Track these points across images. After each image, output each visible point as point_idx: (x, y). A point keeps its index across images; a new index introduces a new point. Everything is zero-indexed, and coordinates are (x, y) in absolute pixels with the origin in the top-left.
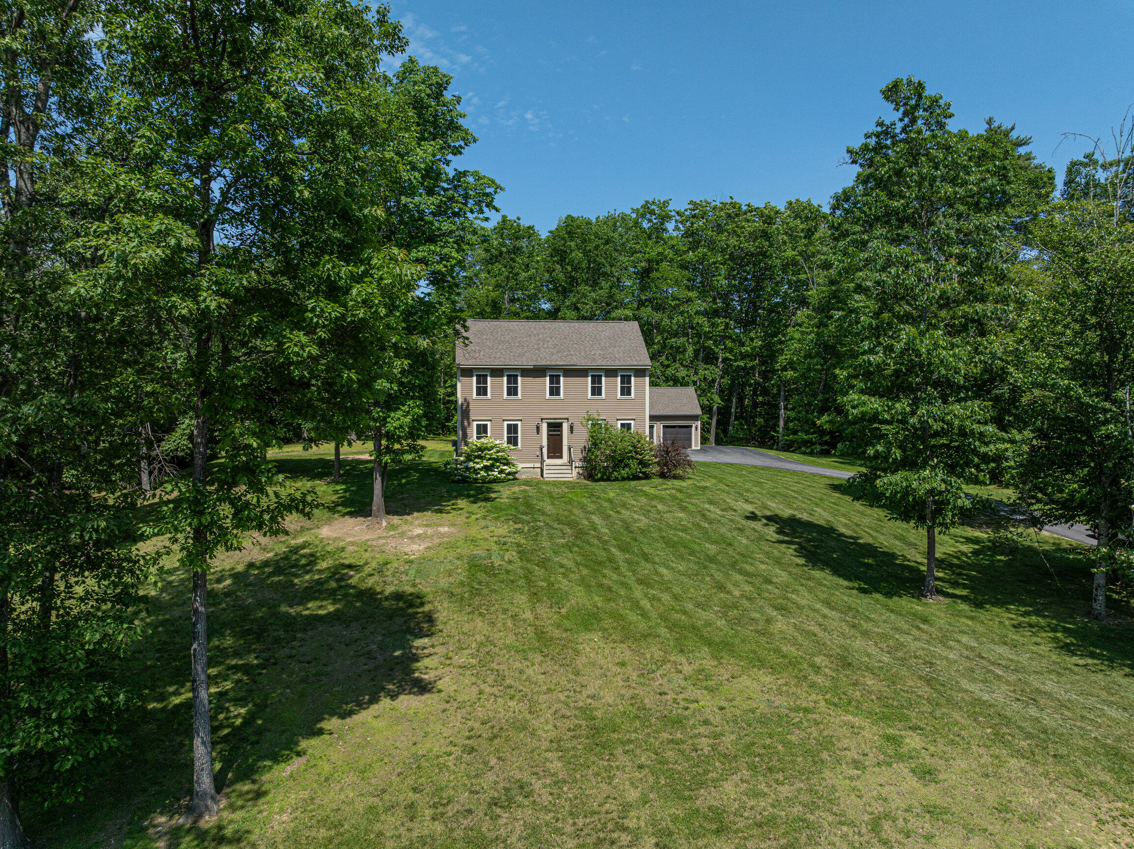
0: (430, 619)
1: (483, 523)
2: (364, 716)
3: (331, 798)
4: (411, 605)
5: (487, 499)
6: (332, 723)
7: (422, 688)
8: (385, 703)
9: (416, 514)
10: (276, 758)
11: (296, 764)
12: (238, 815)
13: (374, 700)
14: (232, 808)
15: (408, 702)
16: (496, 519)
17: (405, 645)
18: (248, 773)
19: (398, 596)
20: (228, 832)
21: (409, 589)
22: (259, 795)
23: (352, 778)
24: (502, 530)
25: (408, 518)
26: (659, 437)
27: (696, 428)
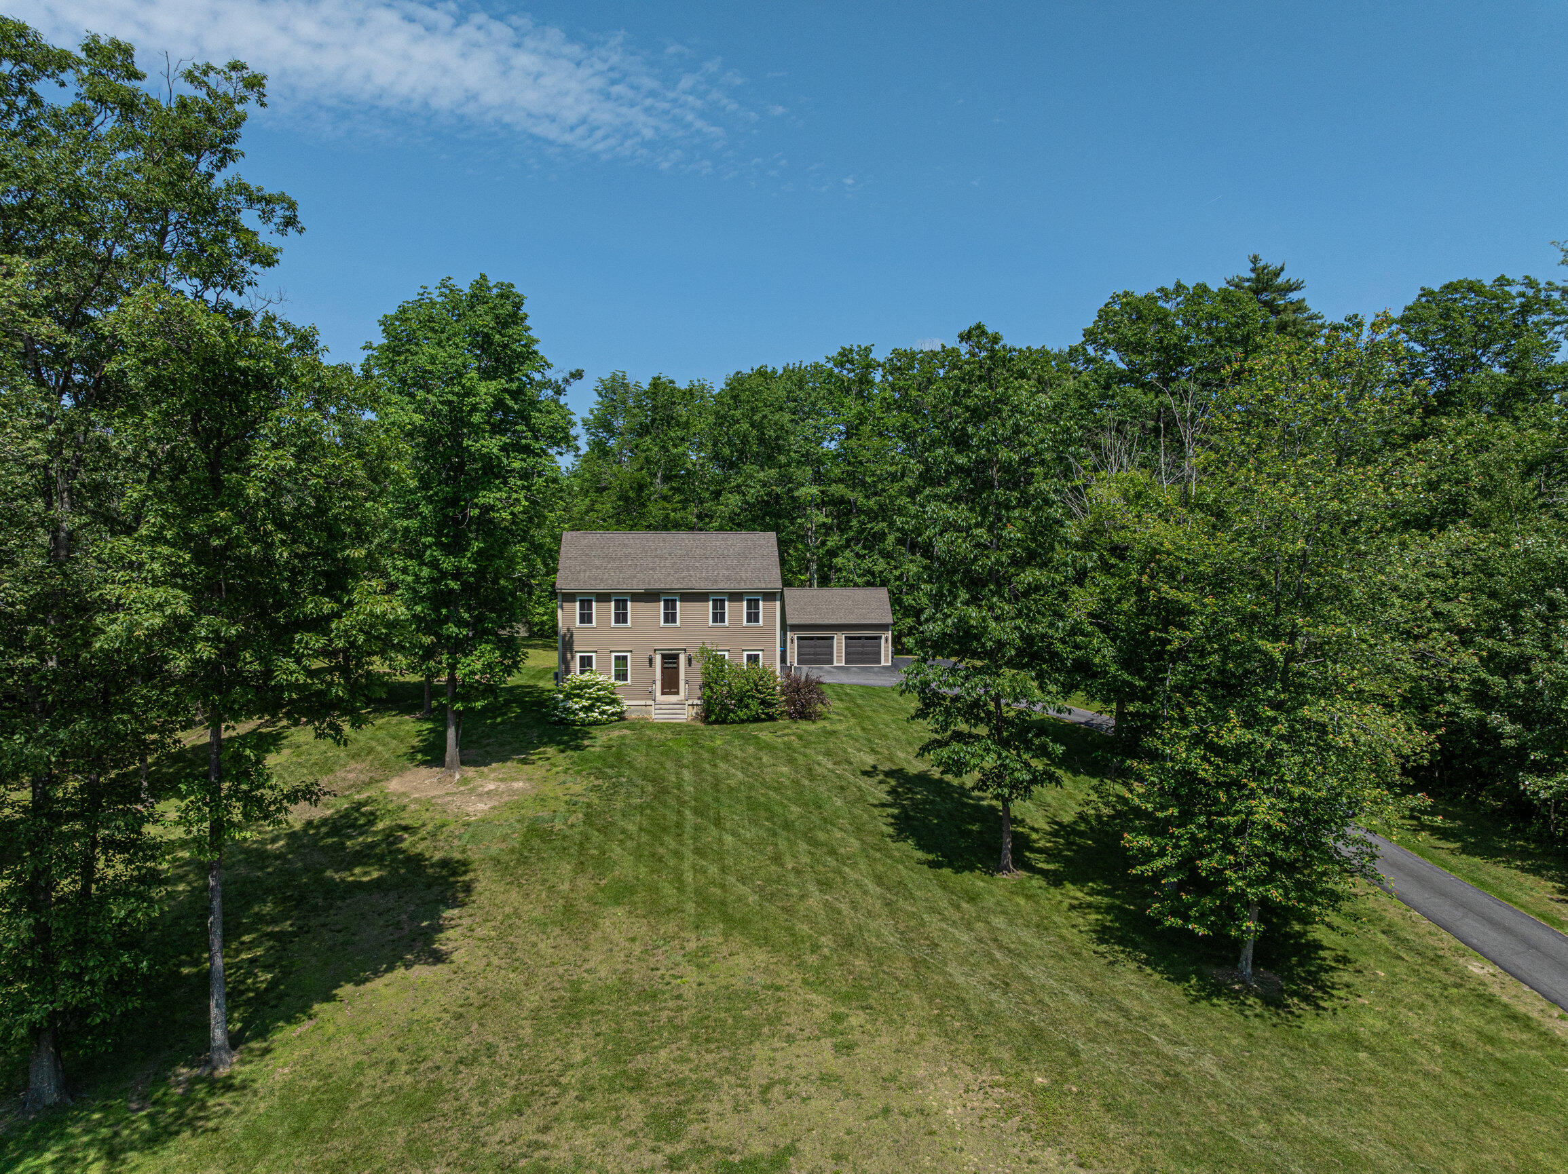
0: (468, 889)
1: (562, 777)
2: (378, 984)
3: (327, 1056)
4: (454, 873)
5: (578, 748)
6: (346, 990)
7: (439, 958)
8: (400, 972)
9: (494, 765)
10: (290, 1020)
11: (306, 1026)
12: (247, 1068)
13: (390, 969)
14: (242, 1062)
15: (422, 973)
16: (578, 772)
17: (435, 915)
18: (262, 1034)
19: (445, 863)
20: (237, 1081)
21: (457, 856)
22: (267, 1051)
23: (351, 1038)
24: (578, 786)
25: (485, 769)
26: (839, 650)
27: (887, 640)
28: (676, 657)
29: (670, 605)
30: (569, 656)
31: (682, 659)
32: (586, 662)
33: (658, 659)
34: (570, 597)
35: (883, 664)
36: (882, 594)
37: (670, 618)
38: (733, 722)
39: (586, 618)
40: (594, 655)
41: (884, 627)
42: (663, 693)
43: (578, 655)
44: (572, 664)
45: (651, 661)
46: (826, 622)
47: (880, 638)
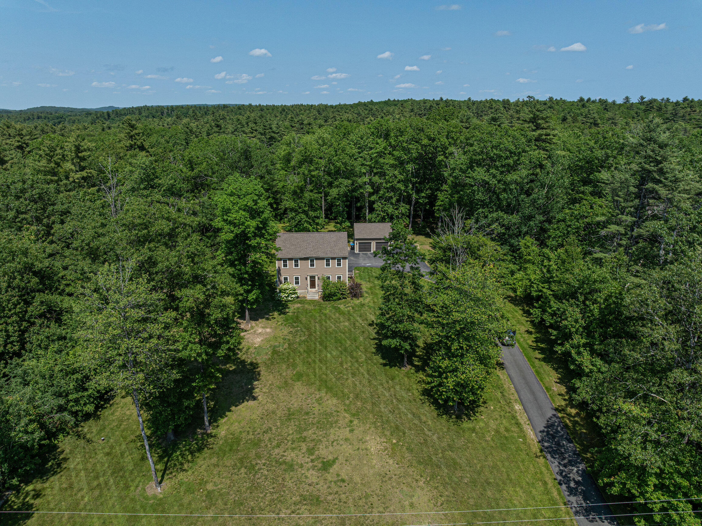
0: (259, 374)
2: (240, 407)
3: (233, 428)
4: (255, 368)
6: (233, 408)
7: (255, 398)
8: (246, 403)
10: (222, 417)
11: (225, 419)
12: (214, 431)
13: (243, 402)
14: (213, 429)
15: (251, 403)
17: (252, 384)
18: (216, 421)
19: (252, 364)
20: (213, 434)
22: (218, 426)
23: (236, 424)
26: (373, 247)
28: (314, 277)
29: (312, 261)
30: (280, 277)
31: (316, 278)
32: (286, 279)
33: (309, 278)
34: (280, 259)
36: (389, 226)
37: (312, 265)
38: (332, 301)
39: (285, 265)
40: (288, 277)
42: (311, 288)
43: (283, 277)
44: (281, 280)
45: (306, 279)
46: (369, 237)
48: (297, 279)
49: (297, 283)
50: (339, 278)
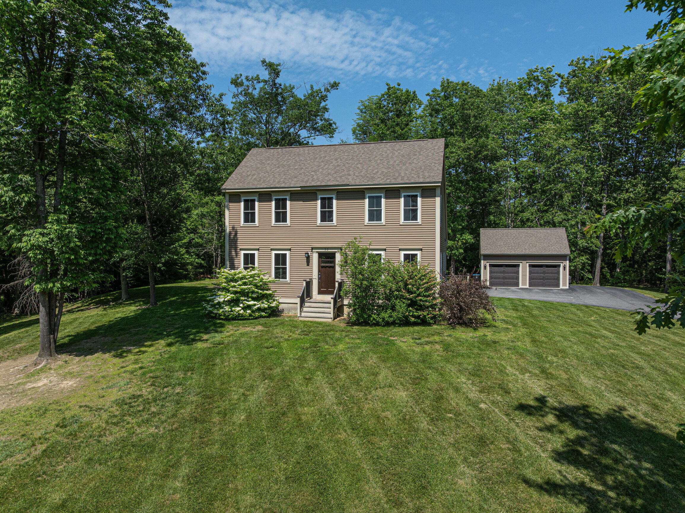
26: (524, 276)
27: (564, 268)
28: (332, 256)
29: (327, 203)
30: (233, 253)
31: (338, 258)
32: (249, 260)
33: (315, 258)
34: (235, 197)
35: (561, 287)
36: (561, 232)
37: (327, 216)
38: (377, 324)
39: (249, 217)
40: (256, 252)
41: (563, 257)
42: (320, 292)
43: (243, 252)
44: (236, 262)
45: (308, 259)
46: (513, 253)
47: (559, 266)
48: (281, 260)
49: (281, 273)
50: (410, 258)
